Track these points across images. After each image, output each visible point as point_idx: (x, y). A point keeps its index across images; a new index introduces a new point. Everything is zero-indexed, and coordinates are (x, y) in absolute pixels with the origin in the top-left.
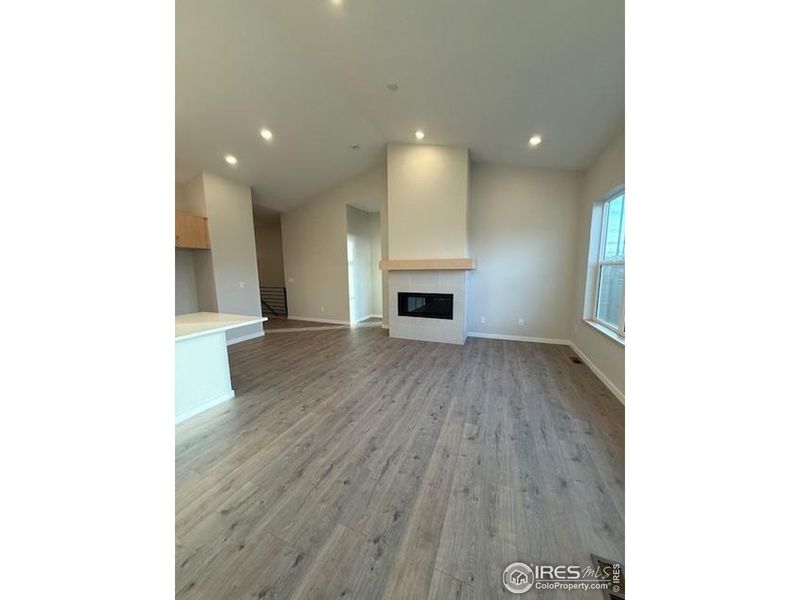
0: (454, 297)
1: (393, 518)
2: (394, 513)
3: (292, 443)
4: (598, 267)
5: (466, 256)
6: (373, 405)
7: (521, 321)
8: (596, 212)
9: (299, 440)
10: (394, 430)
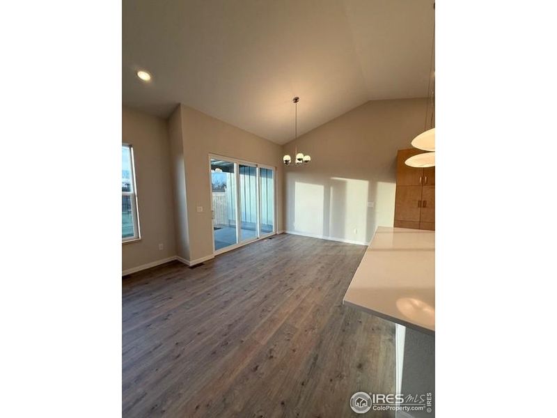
3: (274, 314)
6: (200, 343)
9: (269, 315)
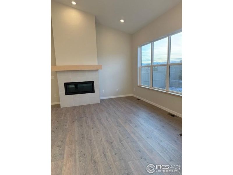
0: (94, 82)
1: (139, 152)
2: (138, 151)
4: (141, 68)
5: (96, 64)
7: (117, 89)
8: (139, 49)
10: (111, 135)
